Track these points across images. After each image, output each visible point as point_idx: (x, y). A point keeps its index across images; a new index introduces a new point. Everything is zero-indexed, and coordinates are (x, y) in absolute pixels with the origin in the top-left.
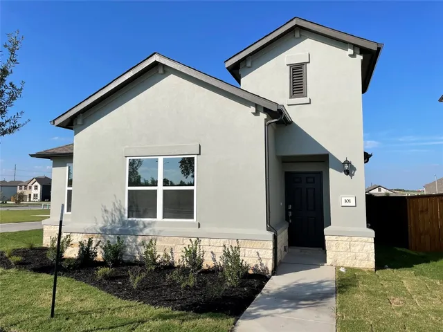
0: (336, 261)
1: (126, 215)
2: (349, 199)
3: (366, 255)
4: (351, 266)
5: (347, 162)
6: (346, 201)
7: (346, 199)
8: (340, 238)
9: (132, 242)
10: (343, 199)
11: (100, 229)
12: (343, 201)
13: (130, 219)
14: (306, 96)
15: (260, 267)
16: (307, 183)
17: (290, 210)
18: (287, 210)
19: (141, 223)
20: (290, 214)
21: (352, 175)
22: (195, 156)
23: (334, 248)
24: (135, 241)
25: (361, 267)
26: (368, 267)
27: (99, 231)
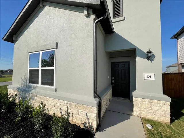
0: (141, 114)
1: (28, 82)
2: (150, 75)
3: (163, 113)
4: (152, 119)
5: (150, 52)
6: (148, 77)
7: (148, 75)
8: (144, 100)
9: (28, 96)
10: (146, 75)
11: (18, 88)
12: (146, 77)
13: (29, 84)
14: (123, 16)
15: (88, 124)
16: (122, 67)
17: (113, 80)
18: (112, 80)
19: (32, 87)
20: (113, 81)
21: (152, 60)
22: (55, 49)
23: (140, 106)
24: (29, 96)
25: (159, 120)
26: (164, 121)
27: (17, 89)
